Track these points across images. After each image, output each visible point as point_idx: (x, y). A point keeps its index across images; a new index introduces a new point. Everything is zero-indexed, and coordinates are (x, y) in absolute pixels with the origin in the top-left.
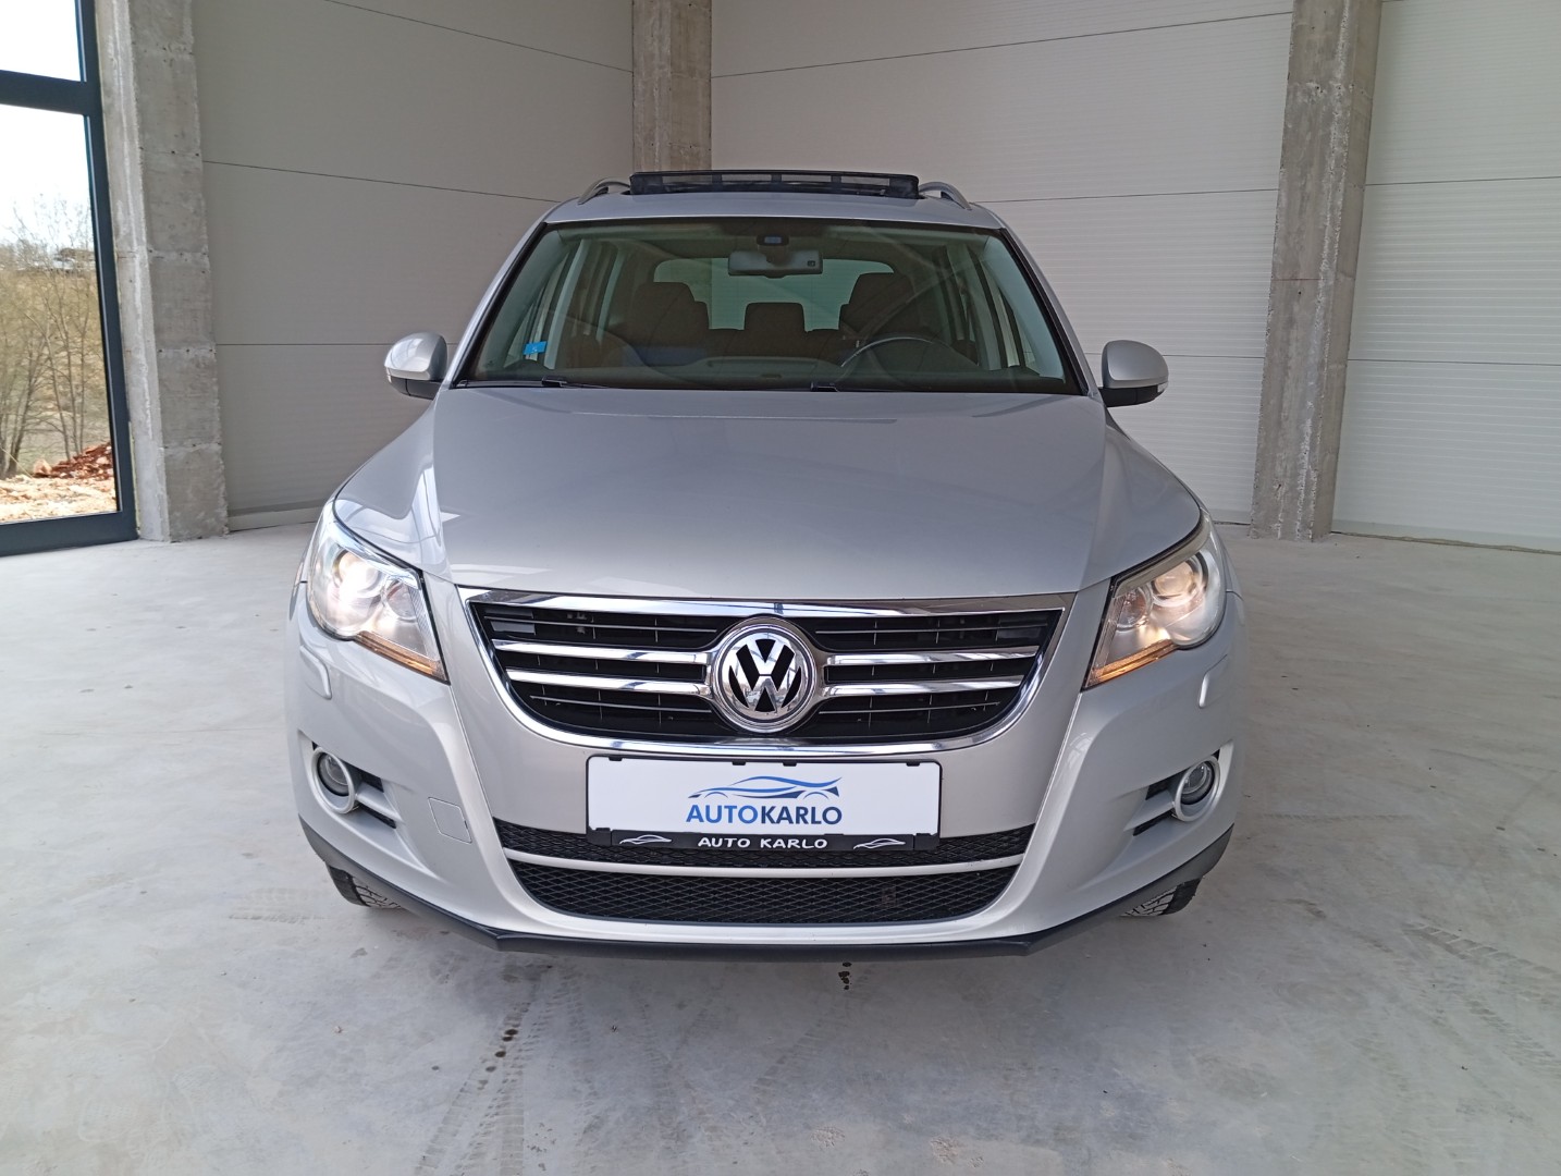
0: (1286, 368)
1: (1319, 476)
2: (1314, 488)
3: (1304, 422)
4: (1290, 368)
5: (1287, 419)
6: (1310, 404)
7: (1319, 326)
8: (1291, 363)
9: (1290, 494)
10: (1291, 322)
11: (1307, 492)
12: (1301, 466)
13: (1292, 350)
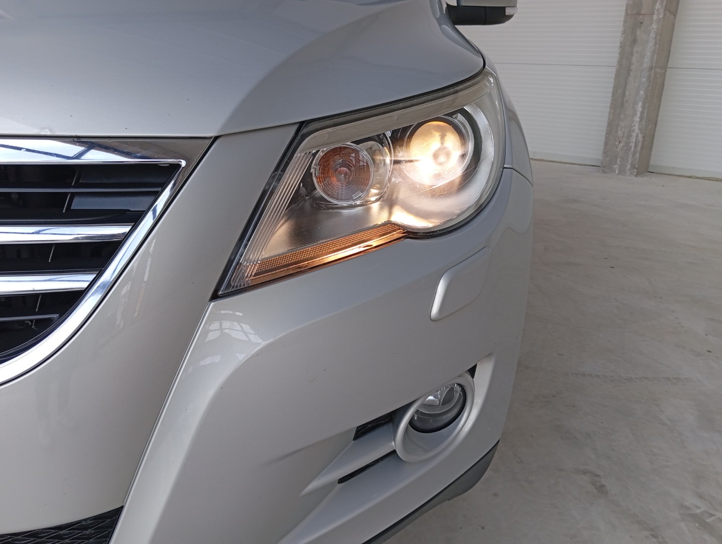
0: (629, 70)
1: (644, 137)
2: (640, 144)
3: (637, 104)
4: (631, 70)
5: (627, 102)
6: (642, 93)
7: (651, 45)
8: (633, 67)
9: (625, 148)
10: (634, 41)
11: (636, 147)
12: (633, 131)
13: (634, 59)
